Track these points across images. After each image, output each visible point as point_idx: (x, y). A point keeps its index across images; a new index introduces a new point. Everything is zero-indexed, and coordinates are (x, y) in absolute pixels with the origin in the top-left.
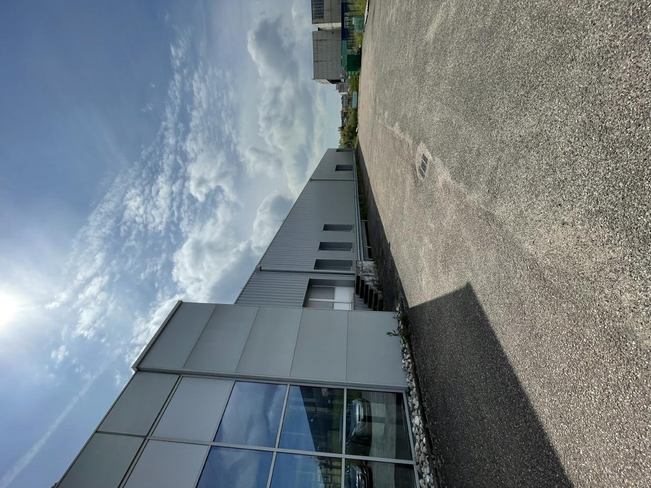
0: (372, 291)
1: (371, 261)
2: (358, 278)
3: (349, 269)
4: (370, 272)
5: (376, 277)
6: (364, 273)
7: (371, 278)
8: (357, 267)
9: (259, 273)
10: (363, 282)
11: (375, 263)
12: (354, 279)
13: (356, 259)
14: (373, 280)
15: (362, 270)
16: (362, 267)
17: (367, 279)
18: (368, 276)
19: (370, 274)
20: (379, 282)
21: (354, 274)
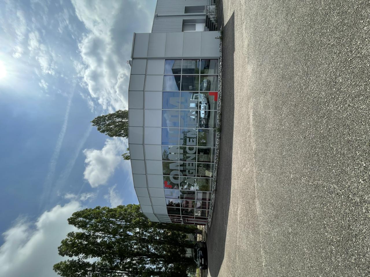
0: (213, 23)
1: (214, 5)
2: (207, 16)
3: (202, 12)
4: (213, 12)
5: (215, 15)
6: (210, 13)
7: (213, 16)
8: (207, 10)
9: (157, 18)
10: (209, 18)
11: (216, 7)
12: (205, 18)
13: (207, 5)
14: (214, 18)
15: (209, 11)
16: (209, 9)
17: (211, 17)
18: (212, 15)
19: (213, 14)
20: (216, 18)
21: (205, 15)
